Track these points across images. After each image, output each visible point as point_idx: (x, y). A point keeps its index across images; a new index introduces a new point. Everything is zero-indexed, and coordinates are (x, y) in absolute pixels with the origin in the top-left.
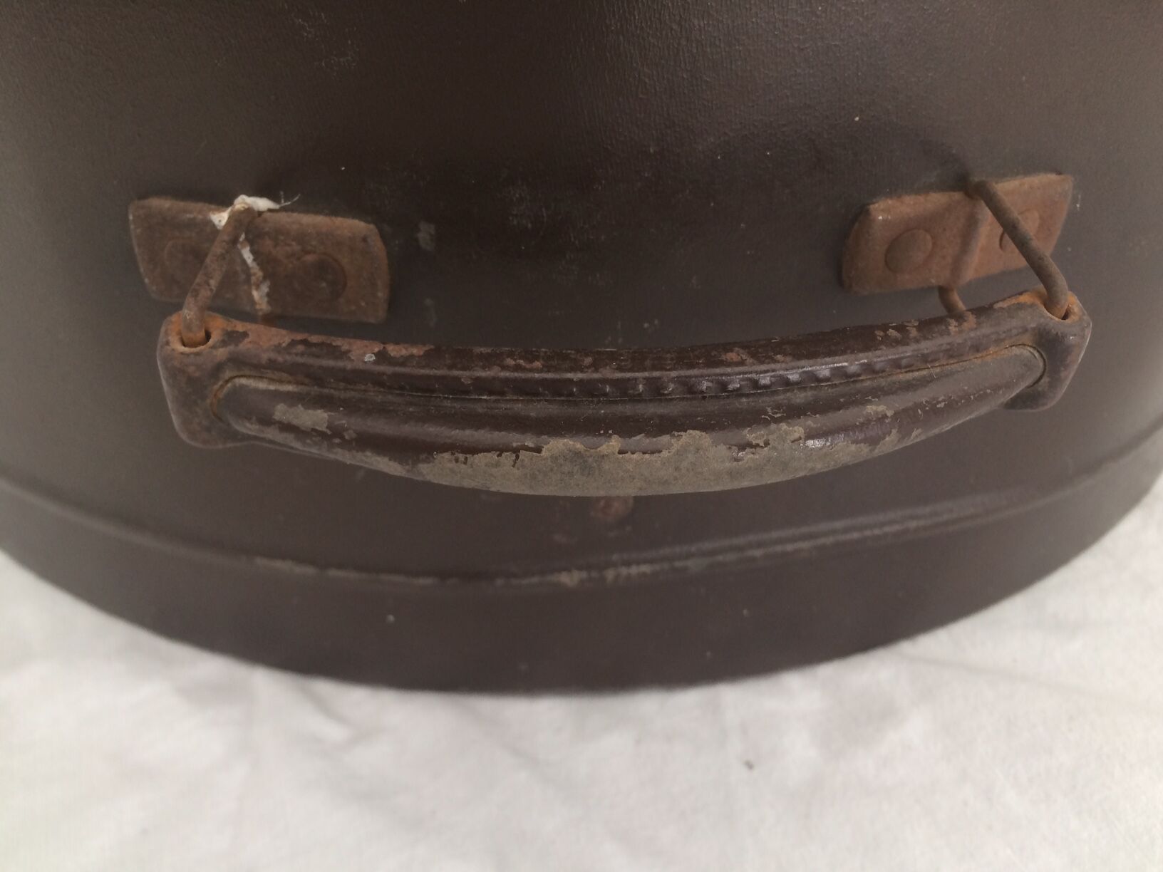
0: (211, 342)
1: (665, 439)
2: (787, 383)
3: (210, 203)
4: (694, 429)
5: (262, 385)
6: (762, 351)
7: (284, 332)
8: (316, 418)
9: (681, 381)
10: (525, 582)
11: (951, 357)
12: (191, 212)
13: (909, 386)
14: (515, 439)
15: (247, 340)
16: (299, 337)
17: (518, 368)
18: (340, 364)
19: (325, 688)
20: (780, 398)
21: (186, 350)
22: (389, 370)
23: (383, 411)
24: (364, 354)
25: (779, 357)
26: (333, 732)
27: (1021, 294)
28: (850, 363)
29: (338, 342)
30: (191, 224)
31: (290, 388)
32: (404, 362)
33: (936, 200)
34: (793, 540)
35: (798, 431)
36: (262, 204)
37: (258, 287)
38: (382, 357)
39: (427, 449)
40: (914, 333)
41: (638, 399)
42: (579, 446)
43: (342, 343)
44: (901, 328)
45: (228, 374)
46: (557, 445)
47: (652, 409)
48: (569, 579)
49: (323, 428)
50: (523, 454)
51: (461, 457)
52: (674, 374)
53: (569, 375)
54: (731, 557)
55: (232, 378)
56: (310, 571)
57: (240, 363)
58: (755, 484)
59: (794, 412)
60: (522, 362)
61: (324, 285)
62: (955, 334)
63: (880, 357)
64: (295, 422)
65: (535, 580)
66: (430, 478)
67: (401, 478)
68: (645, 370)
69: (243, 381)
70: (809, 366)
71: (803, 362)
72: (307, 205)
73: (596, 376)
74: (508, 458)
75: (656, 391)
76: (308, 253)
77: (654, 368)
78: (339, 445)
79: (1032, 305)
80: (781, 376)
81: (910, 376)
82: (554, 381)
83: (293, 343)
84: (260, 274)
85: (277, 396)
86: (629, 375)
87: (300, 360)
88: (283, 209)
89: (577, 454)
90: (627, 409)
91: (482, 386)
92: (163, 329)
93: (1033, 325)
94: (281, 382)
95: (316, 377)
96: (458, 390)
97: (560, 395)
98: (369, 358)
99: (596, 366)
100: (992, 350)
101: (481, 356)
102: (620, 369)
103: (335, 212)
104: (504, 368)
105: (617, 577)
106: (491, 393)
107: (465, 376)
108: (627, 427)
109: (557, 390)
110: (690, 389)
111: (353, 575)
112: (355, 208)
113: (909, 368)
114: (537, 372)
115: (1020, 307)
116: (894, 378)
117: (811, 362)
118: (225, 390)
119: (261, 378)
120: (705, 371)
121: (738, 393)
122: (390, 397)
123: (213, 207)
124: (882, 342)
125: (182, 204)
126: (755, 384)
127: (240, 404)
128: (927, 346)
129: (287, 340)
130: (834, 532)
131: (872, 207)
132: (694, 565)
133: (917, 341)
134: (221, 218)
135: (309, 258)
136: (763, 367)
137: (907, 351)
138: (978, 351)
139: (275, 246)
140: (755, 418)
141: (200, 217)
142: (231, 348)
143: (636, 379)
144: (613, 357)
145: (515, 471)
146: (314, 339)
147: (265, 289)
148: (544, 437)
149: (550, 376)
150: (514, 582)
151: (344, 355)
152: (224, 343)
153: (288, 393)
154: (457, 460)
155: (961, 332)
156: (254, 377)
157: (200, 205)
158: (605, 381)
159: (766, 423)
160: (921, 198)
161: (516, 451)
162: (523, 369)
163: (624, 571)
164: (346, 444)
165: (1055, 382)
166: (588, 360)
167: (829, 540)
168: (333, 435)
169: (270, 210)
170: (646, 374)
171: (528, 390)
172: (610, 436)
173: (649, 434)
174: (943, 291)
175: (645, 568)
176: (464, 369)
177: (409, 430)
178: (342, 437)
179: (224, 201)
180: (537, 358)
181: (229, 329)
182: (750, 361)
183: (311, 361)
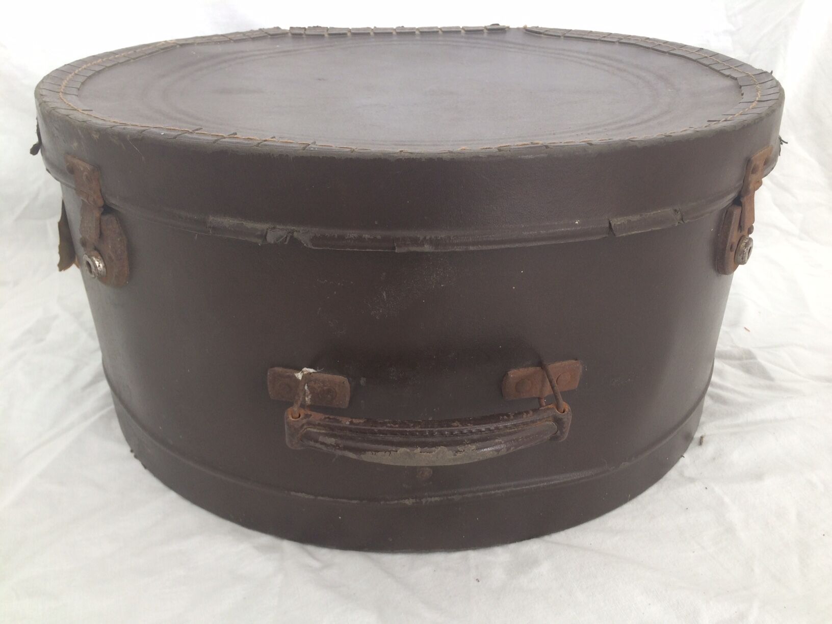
0: (301, 417)
1: (434, 448)
2: (471, 432)
3: (295, 369)
4: (442, 446)
5: (315, 430)
6: (464, 422)
7: (322, 414)
8: (332, 441)
9: (438, 431)
10: (392, 503)
11: (524, 425)
12: (287, 372)
13: (510, 434)
14: (390, 448)
15: (312, 417)
16: (327, 416)
17: (391, 427)
18: (339, 425)
19: (311, 548)
20: (470, 437)
21: (293, 419)
22: (353, 427)
23: (351, 439)
24: (346, 422)
25: (469, 424)
26: (315, 564)
27: (550, 404)
28: (492, 427)
29: (338, 418)
30: (289, 377)
31: (323, 431)
32: (358, 424)
33: (531, 370)
34: (494, 489)
35: (474, 447)
36: (312, 370)
37: (307, 397)
38: (351, 423)
39: (364, 451)
40: (512, 417)
41: (426, 436)
42: (408, 450)
43: (340, 418)
44: (508, 416)
45: (305, 427)
46: (402, 450)
47: (430, 440)
48: (409, 502)
49: (333, 444)
50: (392, 452)
51: (374, 453)
52: (437, 429)
53: (406, 429)
54: (470, 495)
55: (306, 428)
56: (312, 497)
57: (309, 423)
58: (462, 463)
59: (473, 441)
60: (392, 425)
61: (329, 396)
62: (526, 418)
63: (501, 425)
64: (326, 442)
65: (396, 502)
66: (365, 460)
67: (355, 459)
68: (428, 428)
69: (310, 429)
70: (478, 427)
71: (476, 426)
72: (325, 372)
73: (414, 429)
74: (388, 453)
75: (432, 434)
76: (326, 386)
77: (431, 427)
78: (338, 449)
79: (553, 408)
80: (479, 429)
81: (511, 431)
82: (402, 431)
83: (325, 418)
84: (309, 392)
85: (320, 434)
86: (423, 429)
87: (327, 423)
88: (318, 372)
89: (408, 452)
90: (423, 439)
91: (380, 432)
92: (286, 413)
93: (551, 415)
94: (321, 429)
95: (332, 429)
96: (373, 433)
97: (403, 435)
98: (348, 423)
99: (414, 427)
100: (538, 422)
101: (380, 423)
102: (421, 428)
103: (334, 374)
104: (387, 427)
105: (426, 502)
106: (383, 434)
107: (376, 429)
108: (423, 445)
109: (402, 433)
110: (442, 434)
111: (327, 499)
112: (341, 372)
113: (510, 428)
114: (397, 428)
115: (548, 409)
116: (506, 431)
117: (478, 426)
118: (304, 432)
119: (315, 428)
120: (446, 429)
121: (457, 435)
122: (353, 435)
123: (295, 371)
124: (501, 420)
125: (285, 370)
126: (462, 433)
127: (308, 436)
128: (514, 422)
129: (324, 417)
130: (510, 486)
131: (509, 372)
132: (457, 498)
133: (512, 420)
134: (299, 376)
135: (325, 388)
136: (464, 428)
137: (508, 424)
138: (533, 423)
139: (315, 384)
140: (461, 443)
141: (291, 374)
142: (307, 419)
143: (425, 431)
144: (419, 423)
145: (390, 457)
146: (331, 417)
147: (310, 397)
148: (398, 448)
149: (401, 429)
150: (388, 502)
151: (340, 422)
152: (305, 418)
153: (323, 433)
154: (373, 454)
155: (527, 417)
156: (313, 428)
157: (291, 370)
158: (417, 431)
159: (464, 445)
160: (526, 369)
161: (390, 452)
162: (393, 427)
163: (429, 499)
164: (340, 449)
165: (562, 433)
166: (412, 425)
167: (508, 490)
168: (336, 446)
169: (313, 372)
170: (429, 429)
171: (394, 433)
172: (417, 448)
173: (429, 447)
174: (539, 399)
175: (437, 499)
176: (375, 427)
177: (359, 445)
178: (339, 446)
179: (299, 369)
180: (397, 424)
181: (306, 413)
182: (460, 425)
183: (331, 424)
